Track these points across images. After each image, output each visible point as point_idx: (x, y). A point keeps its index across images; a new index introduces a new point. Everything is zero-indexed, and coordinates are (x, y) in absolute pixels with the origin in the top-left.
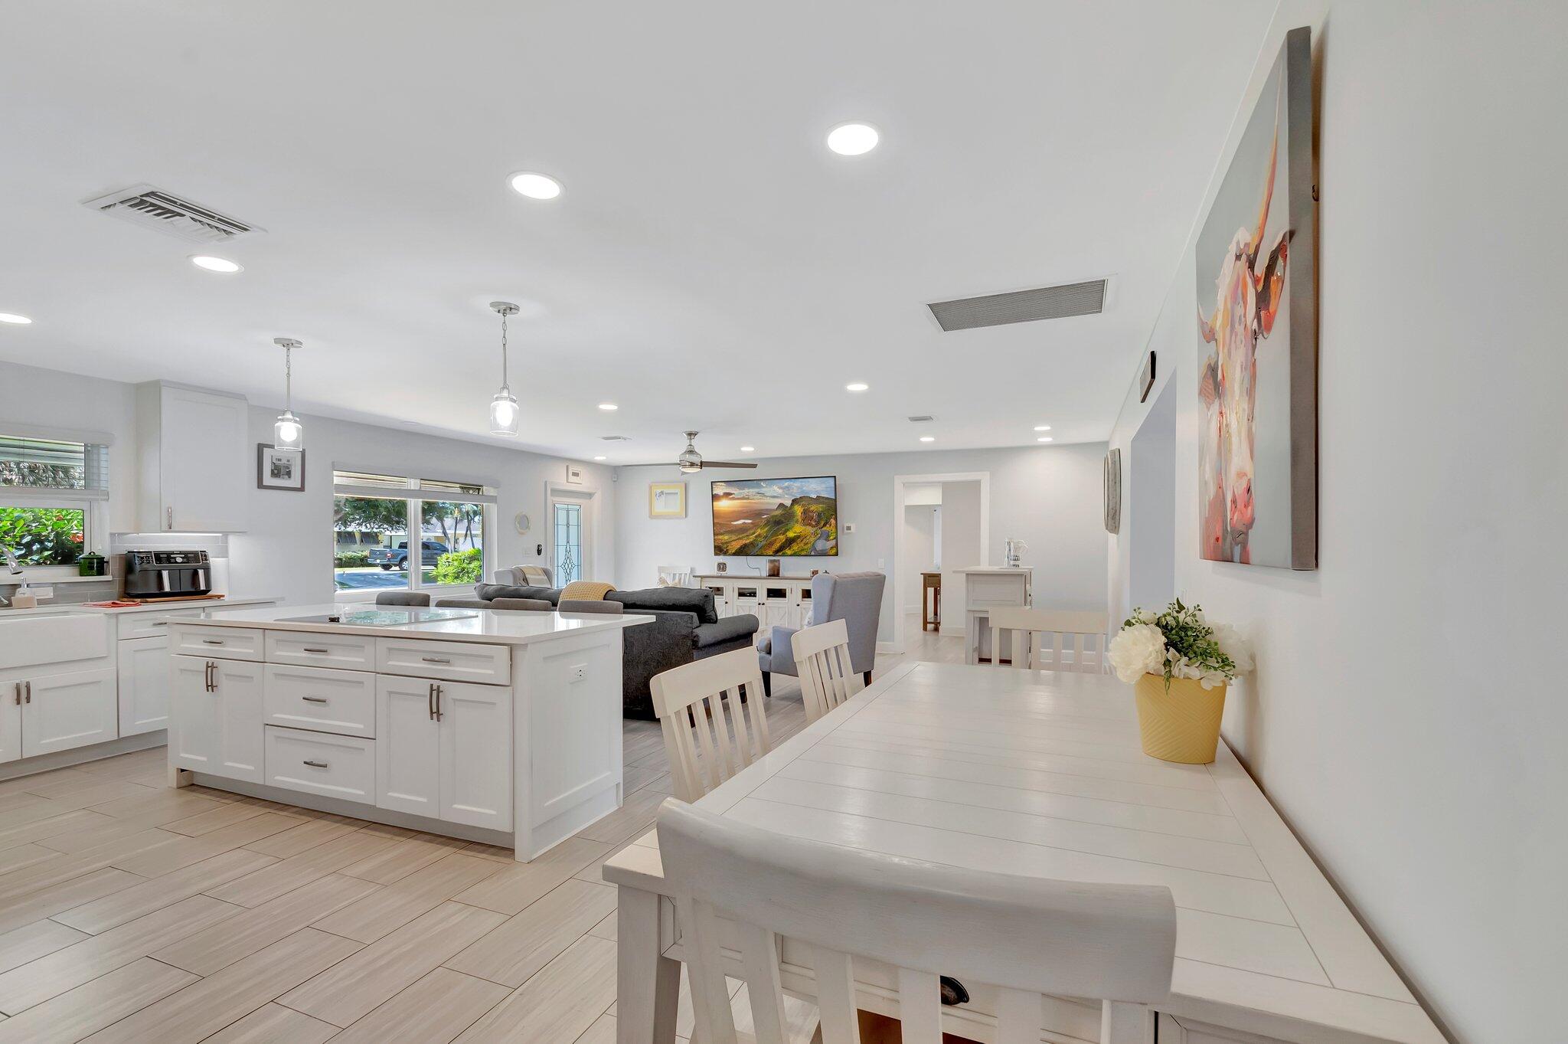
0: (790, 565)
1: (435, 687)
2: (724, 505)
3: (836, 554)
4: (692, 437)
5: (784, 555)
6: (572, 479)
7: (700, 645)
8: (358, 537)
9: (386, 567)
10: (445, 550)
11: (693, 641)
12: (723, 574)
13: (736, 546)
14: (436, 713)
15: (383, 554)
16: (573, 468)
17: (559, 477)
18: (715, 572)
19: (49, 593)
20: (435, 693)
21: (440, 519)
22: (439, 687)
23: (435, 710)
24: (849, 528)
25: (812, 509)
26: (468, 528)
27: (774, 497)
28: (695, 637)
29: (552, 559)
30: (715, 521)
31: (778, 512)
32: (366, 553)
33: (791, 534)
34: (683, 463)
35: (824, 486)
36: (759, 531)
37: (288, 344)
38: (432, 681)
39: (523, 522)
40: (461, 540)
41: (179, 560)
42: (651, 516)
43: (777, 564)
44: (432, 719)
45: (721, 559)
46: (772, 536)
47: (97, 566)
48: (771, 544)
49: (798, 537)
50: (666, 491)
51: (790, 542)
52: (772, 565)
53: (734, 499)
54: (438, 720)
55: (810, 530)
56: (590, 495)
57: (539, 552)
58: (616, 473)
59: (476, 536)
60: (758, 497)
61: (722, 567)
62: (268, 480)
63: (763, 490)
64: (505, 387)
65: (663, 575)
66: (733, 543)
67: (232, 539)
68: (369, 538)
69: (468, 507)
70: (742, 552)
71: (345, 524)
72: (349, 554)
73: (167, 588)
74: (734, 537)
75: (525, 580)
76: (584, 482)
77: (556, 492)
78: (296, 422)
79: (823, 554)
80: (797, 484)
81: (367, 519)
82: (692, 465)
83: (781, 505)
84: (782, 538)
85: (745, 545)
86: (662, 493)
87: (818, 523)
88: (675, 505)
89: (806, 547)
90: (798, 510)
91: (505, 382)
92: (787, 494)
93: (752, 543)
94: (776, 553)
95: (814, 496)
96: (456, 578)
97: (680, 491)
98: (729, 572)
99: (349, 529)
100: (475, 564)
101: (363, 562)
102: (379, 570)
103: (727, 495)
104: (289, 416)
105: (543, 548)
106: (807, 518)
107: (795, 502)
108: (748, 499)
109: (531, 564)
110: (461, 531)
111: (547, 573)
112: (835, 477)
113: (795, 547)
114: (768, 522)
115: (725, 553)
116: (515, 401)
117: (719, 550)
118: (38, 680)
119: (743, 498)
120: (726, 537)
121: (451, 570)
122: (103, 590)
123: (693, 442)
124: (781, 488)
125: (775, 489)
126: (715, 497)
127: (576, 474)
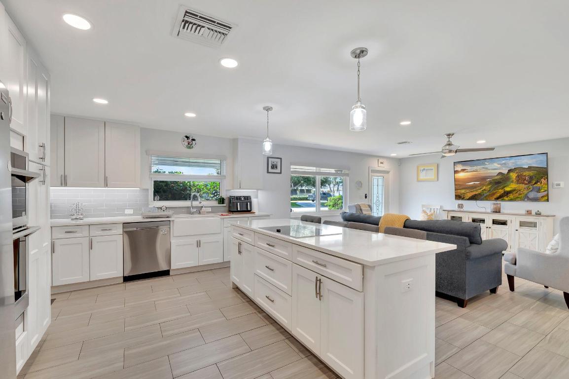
0: (507, 206)
1: (318, 279)
2: (461, 175)
3: (548, 200)
4: (450, 136)
5: (503, 200)
6: (380, 165)
7: (471, 258)
8: (305, 191)
9: (313, 201)
10: (331, 196)
11: (466, 255)
12: (462, 210)
13: (469, 195)
14: (319, 294)
15: (312, 196)
16: (381, 160)
17: (375, 164)
18: (456, 208)
19: (210, 210)
20: (318, 282)
21: (329, 185)
22: (320, 280)
23: (318, 292)
24: (559, 185)
25: (525, 174)
26: (338, 188)
27: (494, 170)
28: (467, 253)
29: (371, 200)
30: (456, 183)
31: (499, 177)
32: (307, 196)
33: (508, 189)
34: (444, 151)
35: (534, 160)
36: (484, 188)
37: (268, 109)
38: (317, 275)
39: (360, 184)
40: (336, 192)
41: (243, 199)
42: (418, 181)
43: (499, 206)
44: (317, 297)
45: (460, 202)
46: (494, 190)
47: (222, 201)
48: (494, 194)
49: (514, 190)
50: (426, 168)
51: (507, 194)
52: (495, 206)
53: (467, 172)
54: (320, 300)
55: (523, 186)
56: (388, 172)
57: (366, 197)
58: (400, 162)
59: (340, 190)
60: (484, 170)
61: (461, 206)
62: (270, 170)
63: (486, 166)
64: (359, 100)
65: (424, 209)
66: (467, 194)
67: (259, 192)
68: (309, 191)
69: (338, 180)
70: (474, 198)
71: (301, 187)
72: (303, 196)
73: (239, 210)
74: (468, 191)
75: (361, 210)
76: (385, 166)
77: (374, 171)
78: (270, 141)
79: (536, 200)
80: (513, 160)
81: (308, 185)
82: (450, 151)
83: (500, 173)
84: (501, 191)
85: (476, 195)
86: (424, 169)
87: (530, 182)
88: (432, 175)
89: (520, 196)
90: (513, 176)
91: (359, 98)
92: (504, 167)
93: (480, 194)
94: (497, 199)
95: (526, 167)
96: (333, 206)
97: (434, 168)
98: (465, 209)
99: (303, 188)
100: (340, 201)
101: (306, 199)
102: (311, 202)
103: (463, 170)
104: (268, 139)
105: (368, 195)
106: (520, 179)
107: (510, 171)
108: (477, 171)
109: (363, 202)
110: (336, 189)
111: (370, 206)
112: (547, 153)
113: (511, 196)
114: (490, 183)
115: (463, 199)
116: (364, 108)
117: (458, 197)
118: (203, 239)
119: (474, 171)
120: (463, 191)
121: (331, 204)
122: (223, 209)
123: (451, 139)
124: (500, 164)
125: (496, 165)
126: (456, 172)
127: (382, 163)
